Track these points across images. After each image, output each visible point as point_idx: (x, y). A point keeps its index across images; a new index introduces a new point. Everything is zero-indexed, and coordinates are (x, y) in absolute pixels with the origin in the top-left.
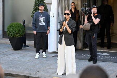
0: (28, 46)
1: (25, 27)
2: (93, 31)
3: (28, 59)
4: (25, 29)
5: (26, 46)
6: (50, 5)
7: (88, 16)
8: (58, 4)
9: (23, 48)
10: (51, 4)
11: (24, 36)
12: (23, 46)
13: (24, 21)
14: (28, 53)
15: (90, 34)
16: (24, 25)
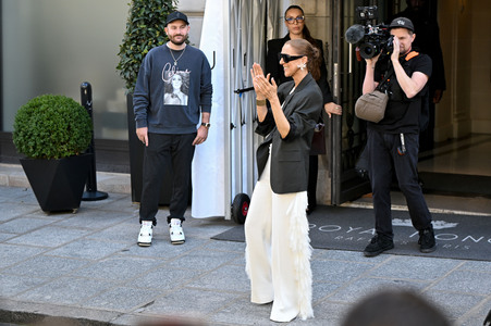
0: (105, 196)
1: (90, 112)
2: (397, 125)
3: (104, 251)
4: (90, 124)
5: (98, 195)
6: (197, 19)
7: (375, 60)
8: (232, 14)
9: (83, 203)
10: (202, 14)
11: (88, 151)
12: (85, 194)
13: (89, 88)
14: (106, 224)
15: (387, 137)
16: (87, 107)
